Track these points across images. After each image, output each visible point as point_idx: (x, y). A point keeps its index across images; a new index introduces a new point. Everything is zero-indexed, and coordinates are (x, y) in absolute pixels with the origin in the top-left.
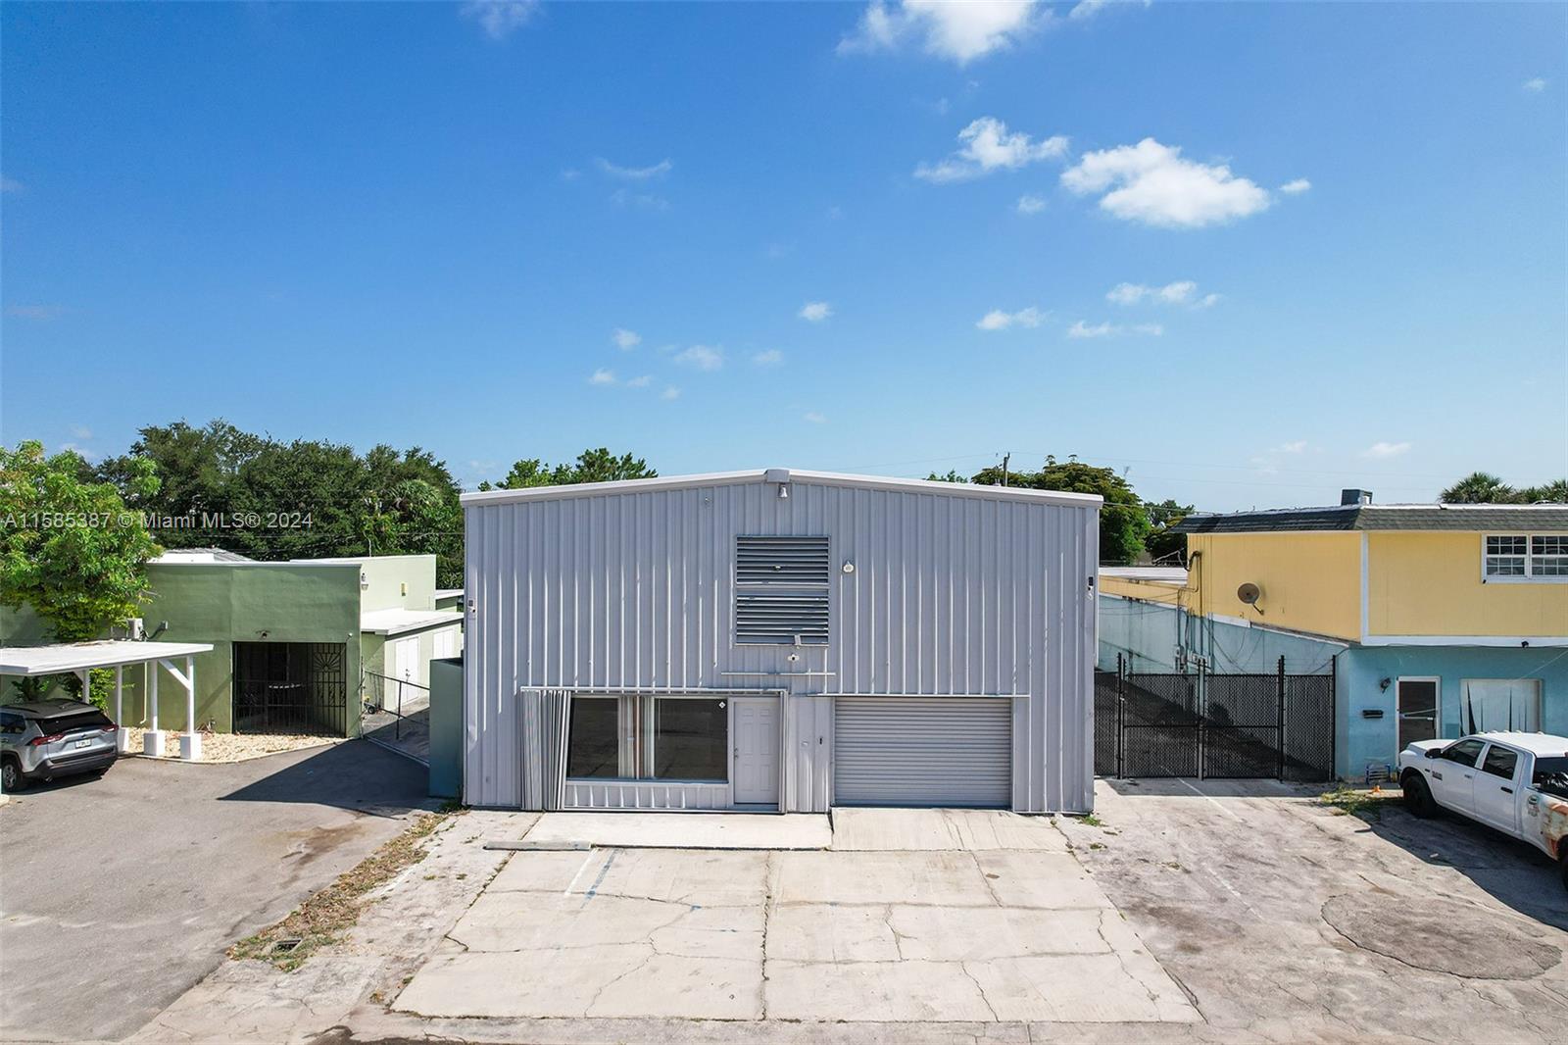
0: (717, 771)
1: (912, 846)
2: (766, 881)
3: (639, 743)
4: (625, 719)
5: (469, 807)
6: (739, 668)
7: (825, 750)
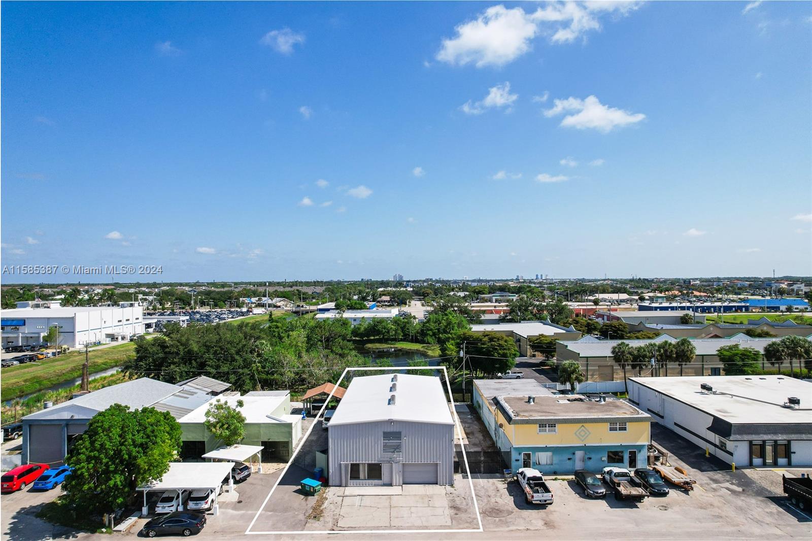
0: (380, 478)
1: (417, 494)
2: (390, 503)
3: (363, 472)
4: (361, 468)
5: (330, 486)
6: (384, 457)
7: (401, 473)
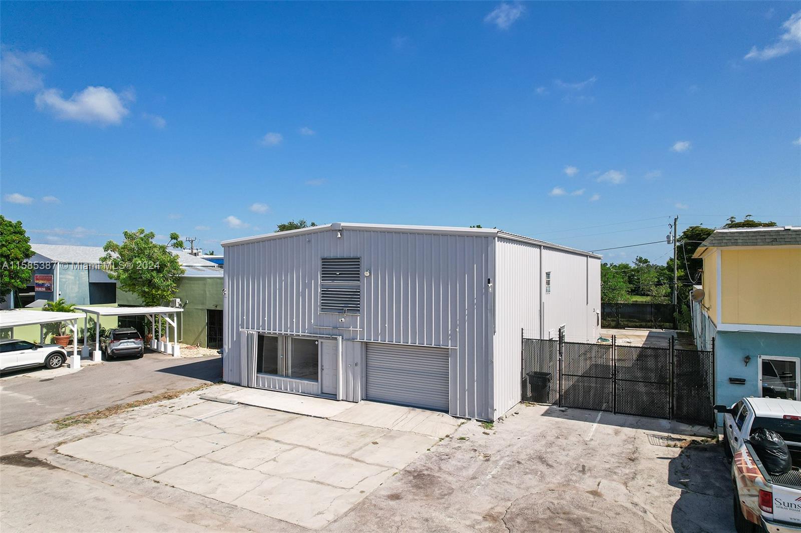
0: (314, 374)
1: (367, 423)
4: (280, 347)
5: (224, 382)
6: (322, 325)
7: (358, 369)
